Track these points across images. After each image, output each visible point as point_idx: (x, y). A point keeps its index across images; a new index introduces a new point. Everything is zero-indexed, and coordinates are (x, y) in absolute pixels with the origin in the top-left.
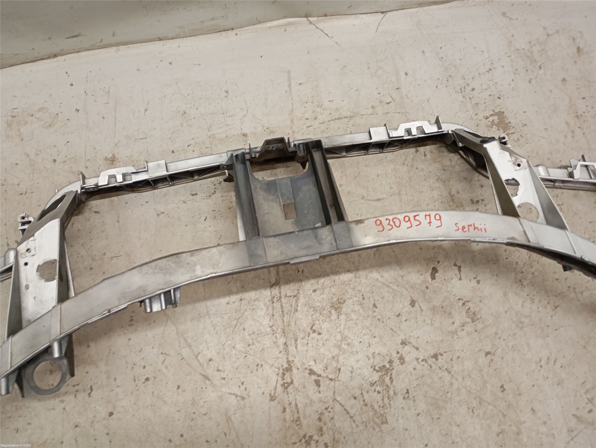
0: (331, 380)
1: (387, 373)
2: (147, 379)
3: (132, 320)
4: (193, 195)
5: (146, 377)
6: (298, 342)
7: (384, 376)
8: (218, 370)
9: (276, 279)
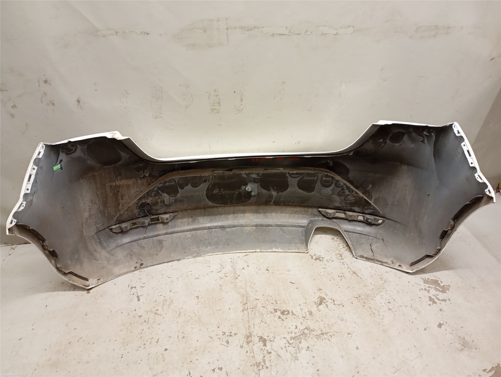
0: (271, 341)
1: (298, 340)
2: (184, 337)
3: (179, 315)
4: (211, 272)
5: (183, 336)
6: (255, 326)
7: (297, 341)
8: (216, 335)
9: (246, 302)
